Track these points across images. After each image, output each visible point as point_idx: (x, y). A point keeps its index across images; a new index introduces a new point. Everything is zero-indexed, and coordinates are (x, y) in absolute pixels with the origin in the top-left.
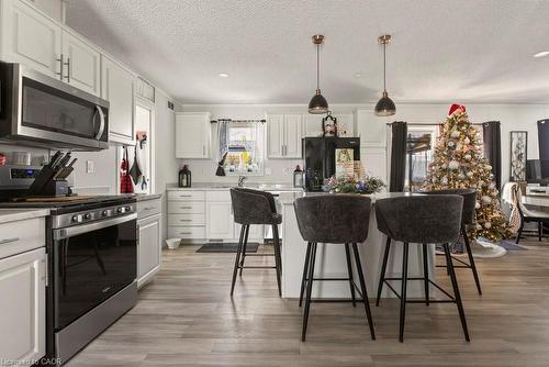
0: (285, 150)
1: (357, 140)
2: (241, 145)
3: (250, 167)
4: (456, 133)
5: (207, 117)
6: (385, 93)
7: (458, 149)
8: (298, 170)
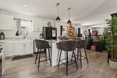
0: (38, 29)
1: (56, 28)
2: (25, 27)
3: (27, 33)
4: (71, 29)
5: (12, 17)
6: (69, 20)
7: (72, 31)
8: (41, 34)
